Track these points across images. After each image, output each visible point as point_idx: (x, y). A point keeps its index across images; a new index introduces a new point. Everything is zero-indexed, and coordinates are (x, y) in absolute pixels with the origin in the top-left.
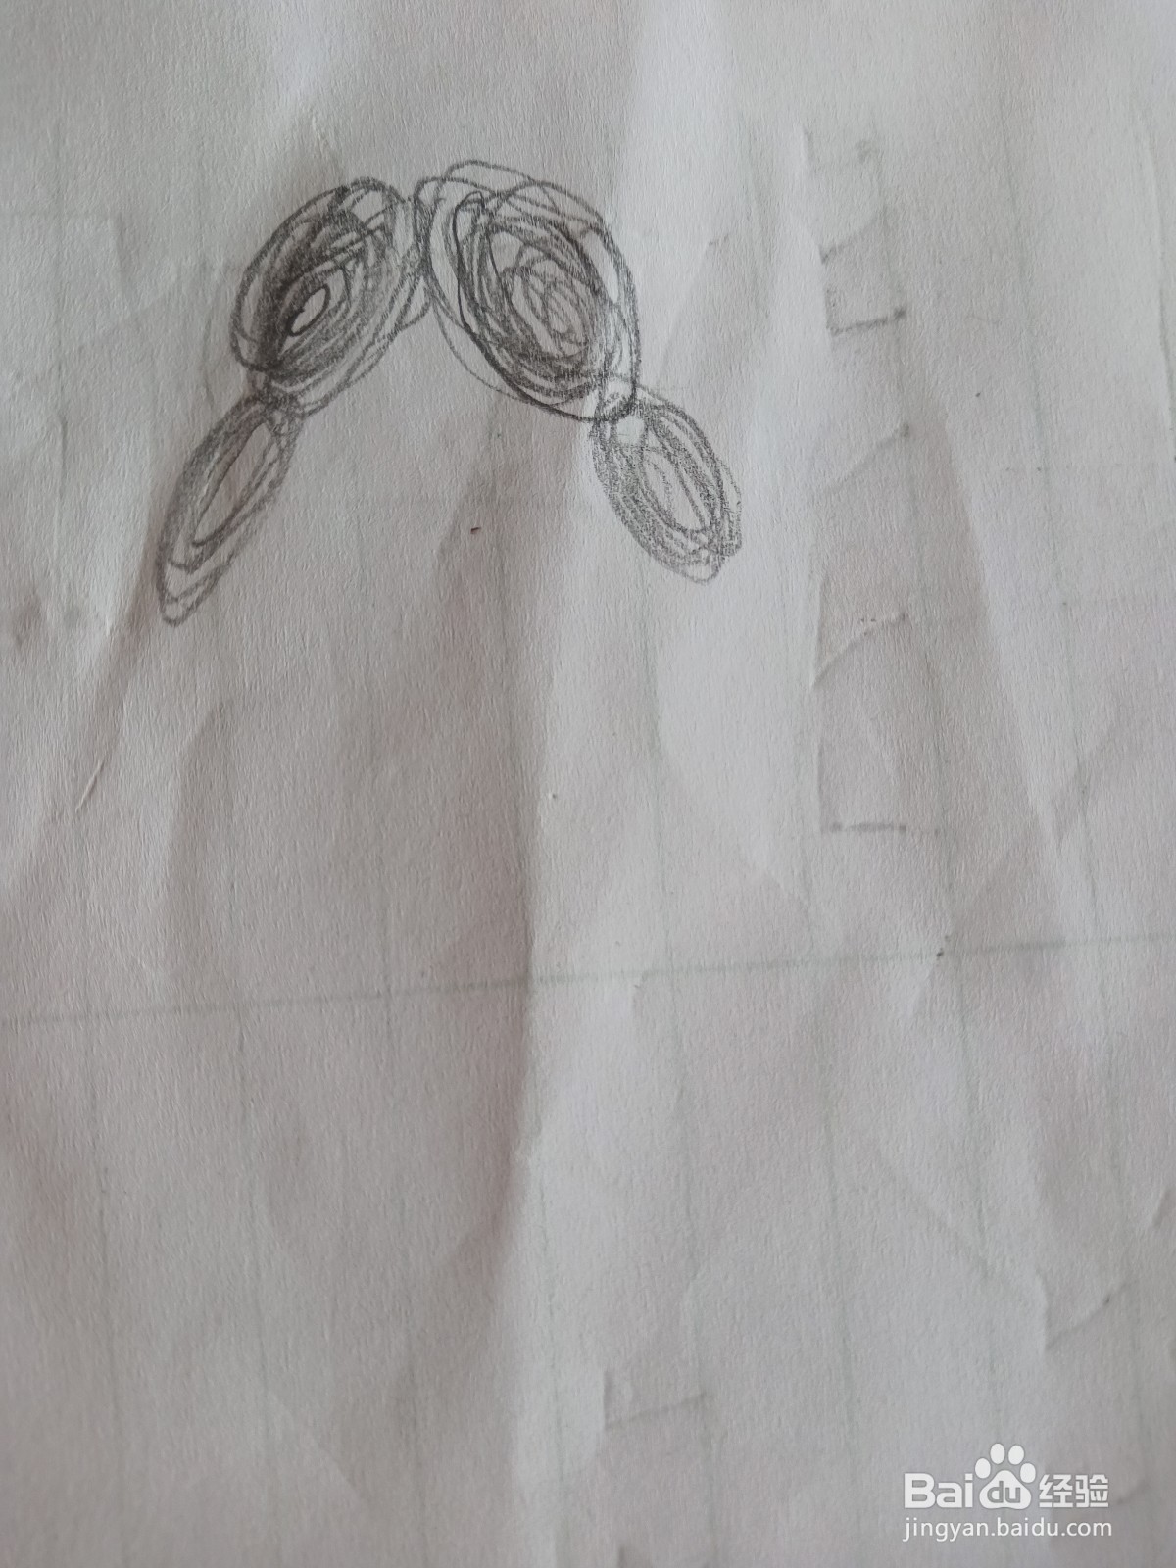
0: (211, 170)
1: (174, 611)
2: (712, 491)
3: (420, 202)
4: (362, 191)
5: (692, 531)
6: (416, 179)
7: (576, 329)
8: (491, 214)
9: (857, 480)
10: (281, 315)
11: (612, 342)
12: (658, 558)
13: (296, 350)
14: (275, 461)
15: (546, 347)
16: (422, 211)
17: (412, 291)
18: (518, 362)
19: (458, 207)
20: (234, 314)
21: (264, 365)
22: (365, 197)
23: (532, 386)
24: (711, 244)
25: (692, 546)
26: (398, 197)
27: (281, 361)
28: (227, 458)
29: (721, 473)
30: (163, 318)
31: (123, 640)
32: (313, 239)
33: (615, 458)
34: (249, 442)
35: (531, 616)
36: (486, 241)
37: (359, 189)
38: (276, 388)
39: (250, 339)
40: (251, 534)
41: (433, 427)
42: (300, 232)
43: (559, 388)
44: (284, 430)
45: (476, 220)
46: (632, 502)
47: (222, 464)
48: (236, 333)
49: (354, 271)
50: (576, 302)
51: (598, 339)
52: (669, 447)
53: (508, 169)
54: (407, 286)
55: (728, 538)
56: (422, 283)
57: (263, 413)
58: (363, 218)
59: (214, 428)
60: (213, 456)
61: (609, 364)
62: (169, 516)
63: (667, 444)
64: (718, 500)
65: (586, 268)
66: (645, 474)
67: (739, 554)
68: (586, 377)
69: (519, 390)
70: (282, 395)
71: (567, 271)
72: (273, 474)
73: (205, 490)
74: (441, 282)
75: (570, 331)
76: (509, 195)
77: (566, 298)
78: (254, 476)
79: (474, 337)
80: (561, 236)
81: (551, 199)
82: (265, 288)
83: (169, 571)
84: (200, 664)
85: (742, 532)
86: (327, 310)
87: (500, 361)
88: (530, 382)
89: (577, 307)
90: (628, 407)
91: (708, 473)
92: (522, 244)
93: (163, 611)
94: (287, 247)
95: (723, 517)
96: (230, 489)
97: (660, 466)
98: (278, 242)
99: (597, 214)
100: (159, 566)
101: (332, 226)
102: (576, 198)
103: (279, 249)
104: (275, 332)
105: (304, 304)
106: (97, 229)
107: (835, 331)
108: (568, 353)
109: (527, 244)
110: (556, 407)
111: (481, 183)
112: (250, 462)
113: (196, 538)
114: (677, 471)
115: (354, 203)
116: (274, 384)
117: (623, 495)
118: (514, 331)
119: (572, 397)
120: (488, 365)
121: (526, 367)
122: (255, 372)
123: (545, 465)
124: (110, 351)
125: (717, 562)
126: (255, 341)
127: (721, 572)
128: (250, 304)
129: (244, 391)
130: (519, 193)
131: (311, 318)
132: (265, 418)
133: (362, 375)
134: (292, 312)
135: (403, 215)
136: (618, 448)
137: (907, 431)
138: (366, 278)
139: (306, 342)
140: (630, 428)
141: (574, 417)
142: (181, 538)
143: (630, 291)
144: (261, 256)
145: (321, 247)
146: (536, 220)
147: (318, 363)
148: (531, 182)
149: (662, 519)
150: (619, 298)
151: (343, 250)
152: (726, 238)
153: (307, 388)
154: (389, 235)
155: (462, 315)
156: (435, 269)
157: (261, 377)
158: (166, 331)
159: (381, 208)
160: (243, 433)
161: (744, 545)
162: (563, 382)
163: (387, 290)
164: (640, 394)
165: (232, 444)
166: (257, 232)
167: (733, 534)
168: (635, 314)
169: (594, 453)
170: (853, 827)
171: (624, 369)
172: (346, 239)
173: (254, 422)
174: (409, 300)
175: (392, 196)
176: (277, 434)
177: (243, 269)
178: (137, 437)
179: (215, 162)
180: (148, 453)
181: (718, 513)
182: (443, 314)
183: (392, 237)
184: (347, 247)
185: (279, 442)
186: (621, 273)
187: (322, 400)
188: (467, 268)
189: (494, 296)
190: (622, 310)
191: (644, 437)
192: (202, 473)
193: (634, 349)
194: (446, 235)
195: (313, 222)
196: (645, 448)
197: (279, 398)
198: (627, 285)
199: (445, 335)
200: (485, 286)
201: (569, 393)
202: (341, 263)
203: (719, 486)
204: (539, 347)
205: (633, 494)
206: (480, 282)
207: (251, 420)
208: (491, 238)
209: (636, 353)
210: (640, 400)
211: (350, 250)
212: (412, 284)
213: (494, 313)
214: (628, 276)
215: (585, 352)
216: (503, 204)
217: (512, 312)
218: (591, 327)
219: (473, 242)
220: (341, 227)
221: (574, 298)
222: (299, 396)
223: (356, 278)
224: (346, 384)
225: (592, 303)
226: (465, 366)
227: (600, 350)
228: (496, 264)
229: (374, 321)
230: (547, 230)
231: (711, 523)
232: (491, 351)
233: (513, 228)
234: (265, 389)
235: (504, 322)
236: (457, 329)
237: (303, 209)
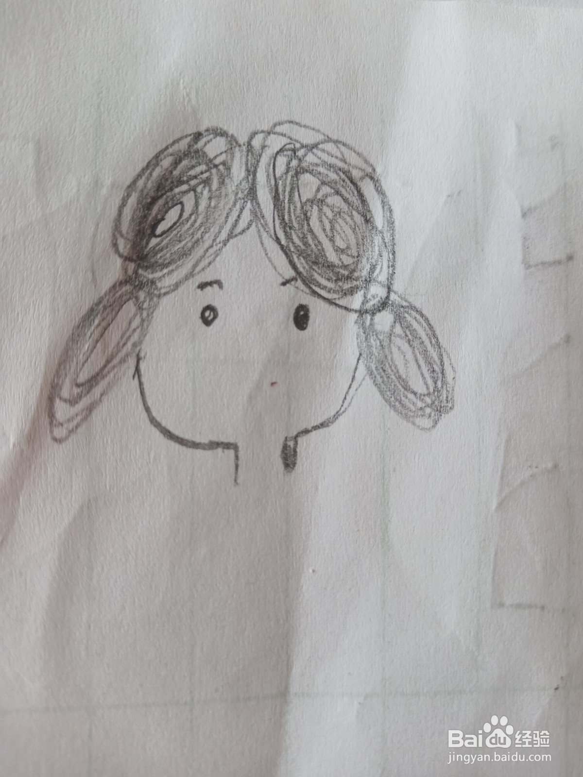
0: (106, 113)
1: (59, 432)
2: (436, 368)
3: (252, 147)
4: (212, 136)
5: (421, 394)
7: (352, 247)
8: (300, 160)
9: (533, 370)
10: (148, 222)
11: (376, 257)
12: (396, 410)
13: (157, 248)
14: (138, 327)
15: (331, 259)
16: (252, 154)
17: (242, 209)
18: (311, 268)
19: (278, 153)
20: (116, 219)
21: (134, 257)
22: (214, 141)
23: (319, 285)
24: (449, 196)
25: (420, 404)
26: (237, 142)
27: (147, 255)
28: (104, 324)
29: (444, 355)
30: (65, 218)
31: (22, 452)
32: (175, 168)
33: (372, 340)
34: (120, 313)
35: (307, 444)
36: (295, 179)
37: (210, 135)
38: (141, 275)
39: (126, 239)
40: (118, 379)
41: (250, 310)
42: (166, 163)
43: (337, 288)
44: (146, 305)
45: (290, 164)
46: (381, 370)
47: (100, 329)
48: (116, 233)
49: (202, 193)
50: (354, 227)
51: (366, 254)
52: (410, 336)
53: (314, 129)
54: (238, 206)
55: (445, 402)
56: (249, 205)
57: (131, 293)
58: (211, 155)
59: (96, 301)
60: (94, 322)
61: (373, 273)
62: (60, 365)
63: (408, 333)
64: (440, 375)
65: (362, 203)
66: (391, 353)
67: (451, 414)
68: (356, 281)
69: (310, 288)
70: (145, 280)
71: (349, 204)
72: (135, 337)
73: (86, 347)
74: (262, 206)
75: (348, 248)
76: (313, 148)
77: (347, 224)
78: (122, 338)
79: (282, 247)
80: (346, 180)
81: (342, 153)
82: (139, 202)
83: (58, 403)
84: (76, 471)
85: (455, 398)
86: (181, 220)
87: (299, 266)
88: (318, 282)
89: (354, 230)
90: (384, 304)
91: (435, 355)
92: (320, 183)
93: (51, 432)
94: (157, 172)
95: (442, 387)
96: (105, 347)
97: (402, 348)
98: (151, 169)
99: (372, 166)
100: (51, 400)
101: (189, 159)
102: (358, 154)
103: (151, 174)
104: (144, 233)
105: (165, 215)
106: (21, 150)
107: (528, 266)
108: (346, 263)
109: (323, 183)
110: (334, 301)
111: (294, 137)
112: (120, 328)
113: (78, 381)
114: (414, 352)
115: (205, 144)
116: (140, 271)
117: (375, 366)
118: (310, 245)
119: (345, 294)
120: (290, 269)
121: (316, 271)
122: (127, 262)
123: (324, 342)
124: (24, 242)
125: (437, 417)
126: (128, 239)
127: (439, 425)
128: (128, 212)
129: (119, 276)
130: (320, 146)
131: (169, 225)
132: (133, 296)
133: (203, 269)
134: (156, 220)
135: (239, 156)
136: (374, 333)
137: (568, 339)
138: (210, 198)
139: (165, 242)
140: (384, 320)
141: (346, 309)
142: (67, 380)
143: (391, 223)
144: (137, 178)
145: (180, 174)
146: (331, 166)
147: (172, 258)
148: (329, 140)
149: (401, 384)
150: (383, 227)
151: (195, 177)
152: (459, 193)
153: (164, 276)
154: (228, 169)
155: (275, 231)
156: (258, 196)
157: (131, 266)
158: (66, 229)
159: (224, 149)
160: (116, 306)
161: (456, 407)
162: (340, 284)
163: (224, 208)
164: (393, 297)
165: (107, 315)
166: (136, 160)
167: (449, 399)
168: (393, 239)
169: (357, 335)
170: (511, 606)
171: (383, 277)
172: (198, 169)
173: (124, 298)
174: (239, 216)
175: (232, 141)
176: (140, 308)
177: (125, 187)
178: (40, 306)
179: (110, 106)
180: (47, 318)
181: (439, 384)
182: (262, 230)
183: (230, 171)
184: (199, 175)
185: (141, 314)
186: (385, 209)
187: (173, 285)
188: (281, 197)
189: (298, 219)
190: (385, 235)
191: (393, 327)
192: (85, 335)
193: (390, 264)
194: (268, 172)
195: (176, 156)
196: (393, 335)
197: (144, 282)
198: (389, 218)
199: (262, 244)
200: (292, 211)
201: (344, 291)
202: (194, 186)
203: (442, 365)
204: (326, 257)
205: (382, 366)
206: (289, 208)
207: (122, 297)
208: (298, 177)
209: (392, 267)
210: (392, 301)
211: (200, 178)
212: (242, 205)
213: (297, 232)
214: (390, 212)
215: (357, 263)
216: (309, 154)
217: (310, 232)
218: (362, 245)
219: (286, 179)
220: (196, 161)
221: (353, 224)
222: (157, 281)
223: (203, 198)
224: (191, 275)
225: (364, 228)
226: (275, 268)
227: (368, 262)
228: (301, 195)
229: (214, 230)
230: (338, 174)
231: (434, 390)
232: (293, 259)
233: (314, 171)
234: (134, 275)
235: (303, 238)
236: (271, 240)
237: (169, 147)
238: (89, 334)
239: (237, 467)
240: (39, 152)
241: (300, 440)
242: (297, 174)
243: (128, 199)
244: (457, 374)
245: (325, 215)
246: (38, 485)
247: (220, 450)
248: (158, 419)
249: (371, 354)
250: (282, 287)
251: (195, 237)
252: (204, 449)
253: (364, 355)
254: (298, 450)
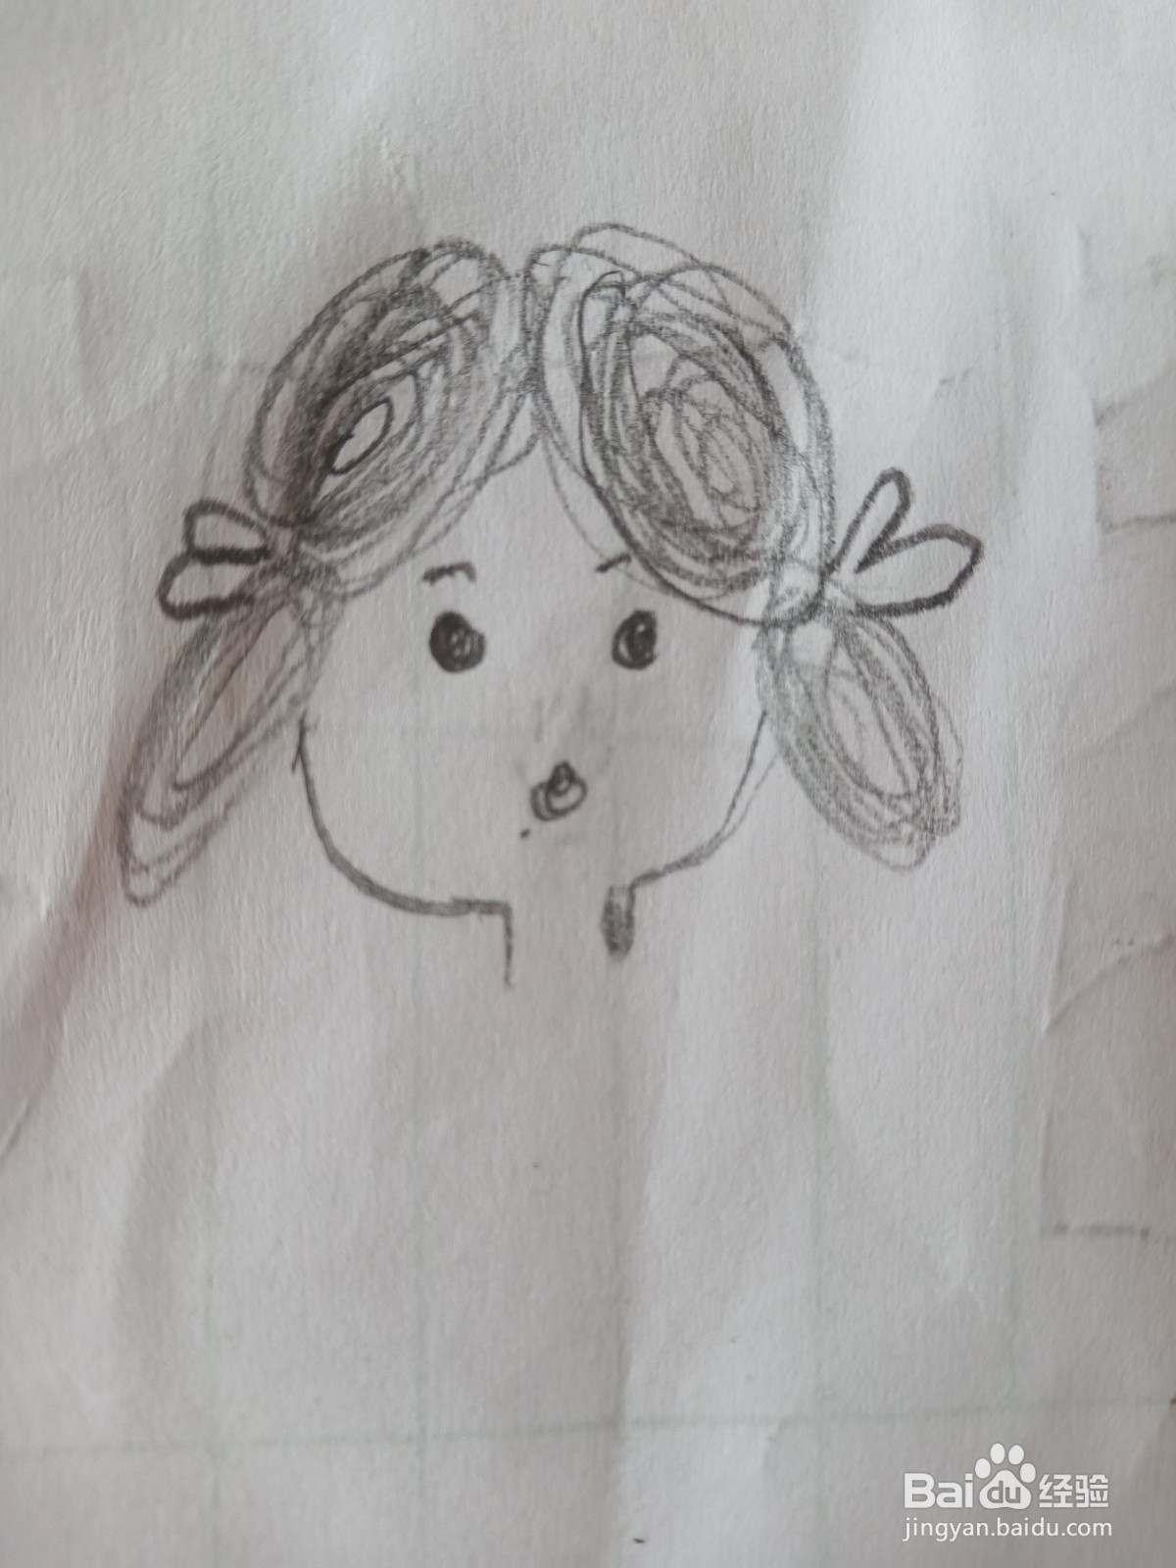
0: (227, 211)
1: (141, 885)
2: (923, 740)
3: (534, 281)
4: (449, 258)
5: (891, 796)
6: (531, 245)
7: (744, 488)
8: (634, 307)
9: (1122, 743)
10: (319, 443)
11: (794, 510)
12: (840, 828)
13: (338, 497)
14: (300, 664)
15: (700, 514)
16: (535, 296)
17: (513, 415)
18: (659, 534)
19: (587, 293)
20: (251, 439)
21: (291, 517)
22: (453, 267)
23: (676, 570)
24: (943, 382)
25: (889, 816)
26: (501, 271)
27: (316, 513)
28: (230, 659)
29: (937, 714)
30: (145, 439)
31: (65, 927)
32: (373, 327)
33: (788, 684)
34: (262, 634)
35: (654, 900)
36: (625, 347)
37: (445, 255)
38: (305, 555)
39: (272, 479)
40: (261, 772)
41: (533, 625)
42: (355, 316)
43: (715, 575)
44: (316, 618)
45: (612, 316)
46: (808, 747)
47: (222, 669)
48: (252, 467)
49: (429, 379)
50: (747, 447)
51: (774, 503)
52: (867, 673)
53: (662, 241)
54: (506, 406)
55: (942, 810)
56: (528, 403)
57: (286, 592)
58: (448, 299)
60: (208, 655)
61: (789, 542)
62: (139, 746)
63: (863, 667)
64: (931, 755)
65: (764, 397)
66: (829, 709)
67: (956, 835)
68: (754, 559)
69: (658, 576)
70: (314, 565)
71: (737, 399)
72: (296, 685)
73: (194, 707)
74: (556, 404)
75: (736, 490)
76: (662, 281)
77: (733, 440)
78: (268, 684)
79: (599, 492)
80: (731, 348)
81: (721, 291)
82: (299, 400)
83: (137, 823)
85: (963, 801)
86: (388, 436)
88: (673, 563)
89: (748, 454)
90: (812, 608)
91: (919, 713)
92: (676, 355)
93: (125, 883)
94: (336, 337)
95: (935, 780)
96: (232, 706)
97: (852, 699)
98: (322, 331)
99: (783, 318)
100: (123, 818)
101: (402, 308)
102: (755, 293)
103: (322, 341)
104: (309, 467)
105: (354, 427)
106: (48, 292)
107: (1108, 526)
108: (732, 522)
109: (684, 356)
110: (707, 603)
111: (622, 258)
112: (263, 664)
113: (179, 778)
114: (875, 708)
115: (436, 276)
116: (304, 547)
117: (795, 737)
118: (656, 487)
119: (731, 588)
120: (616, 536)
121: (669, 541)
122: (276, 527)
123: (687, 687)
124: (60, 489)
125: (925, 843)
126: (278, 480)
127: (929, 859)
128: (276, 422)
130: (677, 278)
131: (362, 448)
132: (288, 598)
133: (435, 541)
134: (336, 438)
135: (507, 299)
136: (793, 669)
138: (447, 391)
139: (355, 483)
140: (815, 639)
141: (734, 618)
142: (156, 776)
143: (824, 437)
145: (383, 339)
146: (699, 320)
147: (369, 517)
148: (694, 264)
149: (850, 776)
150: (809, 447)
151: (416, 346)
152: (965, 375)
153: (353, 555)
154: (485, 327)
155: (583, 459)
156: (548, 384)
157: (286, 536)
158: (147, 459)
159: (474, 286)
160: (254, 622)
161: (964, 821)
162: (720, 566)
163: (477, 412)
164: (831, 592)
165: (237, 639)
166: (291, 313)
167: (950, 804)
168: (830, 471)
169: (758, 673)
170: (1082, 1230)
171: (809, 552)
172: (422, 329)
173: (272, 604)
174: (508, 428)
175: (493, 268)
176: (305, 624)
178: (96, 622)
179: (234, 197)
180: (112, 647)
181: (929, 773)
182: (556, 455)
183: (488, 332)
184: (422, 341)
185: (307, 637)
186: (813, 410)
187: (373, 575)
188: (596, 386)
189: (632, 431)
190: (812, 464)
191: (831, 655)
192: (191, 682)
193: (825, 523)
194: (568, 333)
195: (374, 302)
196: (832, 671)
197: (311, 571)
198: (820, 428)
199: (557, 484)
200: (618, 414)
201: (728, 582)
202: (413, 366)
203: (933, 734)
204: (691, 512)
205: (810, 736)
206: (613, 409)
207: (268, 600)
208: (631, 342)
209: (828, 530)
210: (829, 601)
211: (427, 347)
212: (513, 405)
213: (629, 458)
214: (823, 416)
215: (755, 522)
216: (653, 293)
217: (656, 458)
218: (764, 485)
219: (605, 348)
220: (416, 311)
221: (745, 441)
222: (339, 568)
223: (432, 388)
224: (409, 552)
225: (769, 449)
226: (584, 535)
227: (777, 521)
228: (637, 382)
229: (457, 456)
230: (713, 336)
231: (918, 787)
232: (622, 516)
233: (664, 331)
234: (291, 555)
235: (642, 471)
236: (574, 476)
237: (361, 281)
238: (198, 680)
239: (509, 951)
240: (86, 298)
241: (639, 893)
242: (628, 336)
243: (275, 396)
244: (966, 753)
245: (687, 421)
246: (100, 993)
247: (473, 918)
248: (345, 853)
249: (788, 712)
250: (599, 576)
251: (418, 473)
252: (442, 914)
253: (772, 715)
254: (636, 914)
